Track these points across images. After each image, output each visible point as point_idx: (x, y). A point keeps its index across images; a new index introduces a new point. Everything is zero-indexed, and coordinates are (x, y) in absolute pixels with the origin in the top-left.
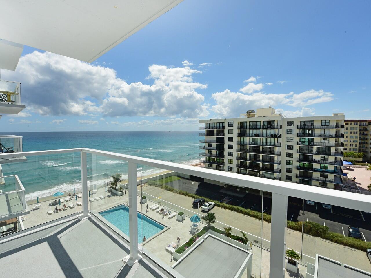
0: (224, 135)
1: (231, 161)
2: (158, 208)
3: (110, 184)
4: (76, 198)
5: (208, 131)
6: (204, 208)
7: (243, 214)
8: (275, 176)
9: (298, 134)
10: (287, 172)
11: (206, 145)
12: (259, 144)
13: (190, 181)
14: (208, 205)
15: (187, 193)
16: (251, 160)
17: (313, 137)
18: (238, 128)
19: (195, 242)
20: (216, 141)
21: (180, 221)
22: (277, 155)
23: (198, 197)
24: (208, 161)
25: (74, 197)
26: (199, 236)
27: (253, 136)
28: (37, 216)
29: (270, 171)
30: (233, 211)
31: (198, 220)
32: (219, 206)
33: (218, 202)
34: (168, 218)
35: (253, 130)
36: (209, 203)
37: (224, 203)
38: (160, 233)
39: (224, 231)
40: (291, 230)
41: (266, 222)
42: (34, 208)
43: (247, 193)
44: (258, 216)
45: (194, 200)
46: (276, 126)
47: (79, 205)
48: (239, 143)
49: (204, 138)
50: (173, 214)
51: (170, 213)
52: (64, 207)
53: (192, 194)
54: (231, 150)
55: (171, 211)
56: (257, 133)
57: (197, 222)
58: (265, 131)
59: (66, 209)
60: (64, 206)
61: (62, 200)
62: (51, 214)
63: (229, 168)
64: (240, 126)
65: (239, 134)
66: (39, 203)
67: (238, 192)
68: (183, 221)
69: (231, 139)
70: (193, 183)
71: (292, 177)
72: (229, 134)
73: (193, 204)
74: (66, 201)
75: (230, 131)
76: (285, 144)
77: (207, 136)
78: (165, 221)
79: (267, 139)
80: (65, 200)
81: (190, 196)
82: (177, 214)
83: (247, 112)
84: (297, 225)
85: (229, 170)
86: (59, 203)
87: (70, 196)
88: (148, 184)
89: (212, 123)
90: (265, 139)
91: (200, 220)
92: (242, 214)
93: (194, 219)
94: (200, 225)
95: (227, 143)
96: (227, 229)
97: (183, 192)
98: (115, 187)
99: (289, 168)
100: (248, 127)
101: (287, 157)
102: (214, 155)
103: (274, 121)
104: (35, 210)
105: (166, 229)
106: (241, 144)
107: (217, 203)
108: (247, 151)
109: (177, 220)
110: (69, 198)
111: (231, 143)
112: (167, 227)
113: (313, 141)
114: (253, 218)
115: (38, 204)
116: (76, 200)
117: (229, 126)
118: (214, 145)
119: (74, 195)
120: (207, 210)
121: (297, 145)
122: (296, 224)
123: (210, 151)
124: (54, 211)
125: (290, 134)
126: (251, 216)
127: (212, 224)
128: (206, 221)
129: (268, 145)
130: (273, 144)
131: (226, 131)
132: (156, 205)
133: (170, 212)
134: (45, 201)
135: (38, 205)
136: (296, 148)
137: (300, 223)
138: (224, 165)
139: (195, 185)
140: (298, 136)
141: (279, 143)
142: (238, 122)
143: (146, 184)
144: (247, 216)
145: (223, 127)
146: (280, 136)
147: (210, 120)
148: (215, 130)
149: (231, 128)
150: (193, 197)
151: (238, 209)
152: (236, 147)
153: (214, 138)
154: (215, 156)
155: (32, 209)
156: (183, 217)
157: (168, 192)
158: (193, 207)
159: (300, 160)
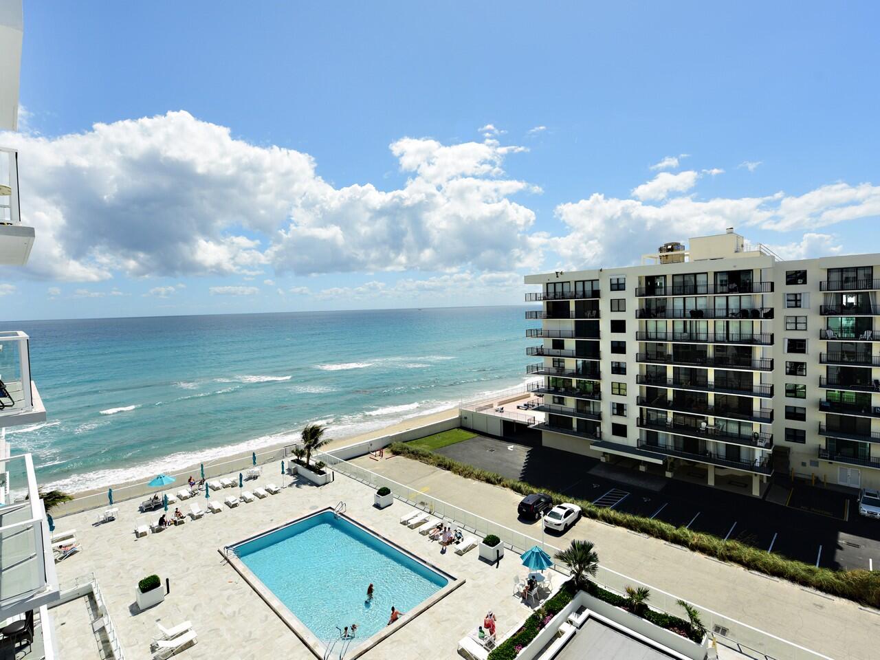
0: (598, 316)
1: (619, 389)
2: (425, 521)
3: (293, 452)
4: (207, 490)
5: (551, 305)
6: (551, 523)
7: (667, 543)
8: (754, 431)
9: (821, 306)
10: (787, 417)
11: (547, 343)
12: (703, 337)
13: (504, 444)
14: (562, 512)
15: (499, 478)
16: (682, 384)
17: (871, 313)
18: (639, 293)
19: (543, 630)
20: (574, 332)
21: (491, 563)
22: (761, 369)
23: (531, 489)
24: (552, 388)
25: (201, 486)
26: (552, 610)
27: (685, 316)
28: (108, 541)
29: (741, 416)
30: (636, 530)
31: (544, 563)
32: (593, 516)
33: (587, 505)
34: (455, 550)
35: (684, 298)
36: (565, 508)
37: (608, 509)
38: (436, 596)
39: (625, 598)
40: (823, 594)
41: (742, 569)
42: (102, 518)
43: (669, 478)
44: (715, 548)
45: (520, 498)
46: (756, 285)
47: (214, 511)
48: (643, 336)
49: (543, 324)
50: (468, 540)
51: (459, 538)
52: (176, 516)
53: (512, 482)
54: (618, 358)
55: (463, 532)
56: (698, 308)
57: (542, 568)
58: (721, 301)
59: (182, 523)
60: (176, 512)
61: (171, 497)
62: (144, 534)
63: (613, 408)
64: (644, 290)
65: (643, 309)
66: (115, 503)
67: (641, 475)
68: (500, 561)
69: (618, 326)
70: (511, 447)
71: (805, 431)
72: (611, 311)
73: (520, 510)
74: (183, 498)
75: (615, 304)
76: (782, 338)
77: (548, 318)
78: (448, 562)
79: (728, 322)
80: (179, 497)
81: (507, 486)
82: (481, 542)
83: (661, 250)
84: (843, 580)
85: (615, 412)
86: (165, 503)
87: (192, 485)
88: (392, 451)
89: (562, 283)
90: (721, 323)
91: (549, 564)
92: (664, 542)
93: (533, 559)
94: (550, 577)
95: (607, 337)
96: (636, 592)
97: (486, 474)
98: (304, 459)
99: (795, 408)
100: (669, 289)
101: (787, 374)
102: (572, 371)
103: (749, 272)
104: (104, 522)
105: (452, 584)
106: (647, 339)
107: (589, 509)
108: (667, 360)
109: (481, 558)
110: (190, 490)
111: (618, 337)
112: (455, 579)
113: (870, 327)
114: (697, 555)
115: (112, 508)
116: (207, 496)
117: (612, 290)
118: (570, 344)
119: (201, 483)
120: (561, 528)
121: (821, 339)
122: (838, 578)
123: (559, 361)
124: (151, 528)
125: (796, 306)
126: (694, 548)
127: (590, 577)
128: (570, 565)
129: (732, 342)
130: (747, 336)
131: (604, 305)
132: (418, 511)
133: (458, 535)
134: (130, 499)
135: (111, 511)
136: (816, 347)
137: (853, 575)
138: (600, 399)
139: (517, 454)
140: (821, 314)
141: (766, 334)
142: (640, 277)
143: (384, 451)
144: (679, 547)
145: (596, 293)
146: (770, 315)
147: (557, 273)
148: (572, 303)
149: (618, 295)
150: (518, 490)
151: (653, 526)
152: (633, 347)
153: (568, 325)
154: (573, 375)
155: (97, 522)
156: (498, 551)
157: (447, 475)
158: (519, 519)
159: (828, 384)
